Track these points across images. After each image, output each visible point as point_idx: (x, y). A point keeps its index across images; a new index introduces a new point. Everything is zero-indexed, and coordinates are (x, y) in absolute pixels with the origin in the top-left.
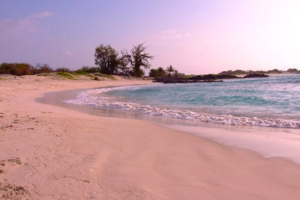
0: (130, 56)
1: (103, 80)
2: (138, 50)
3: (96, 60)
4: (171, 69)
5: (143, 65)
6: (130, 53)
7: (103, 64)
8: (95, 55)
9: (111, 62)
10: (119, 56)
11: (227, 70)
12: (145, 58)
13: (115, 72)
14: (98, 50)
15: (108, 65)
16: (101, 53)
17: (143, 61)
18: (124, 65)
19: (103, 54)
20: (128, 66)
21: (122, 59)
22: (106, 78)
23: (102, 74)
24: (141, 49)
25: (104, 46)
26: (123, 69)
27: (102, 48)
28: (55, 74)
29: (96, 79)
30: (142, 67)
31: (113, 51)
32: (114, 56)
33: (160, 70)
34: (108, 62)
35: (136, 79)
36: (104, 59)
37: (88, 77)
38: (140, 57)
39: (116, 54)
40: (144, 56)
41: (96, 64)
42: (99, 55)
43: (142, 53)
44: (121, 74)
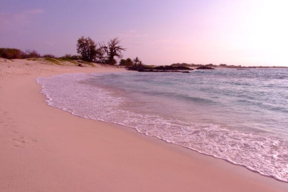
0: (106, 48)
1: (86, 66)
2: (114, 43)
3: (78, 50)
4: (137, 60)
5: (117, 55)
6: (107, 45)
7: (84, 53)
8: (77, 45)
9: (91, 51)
10: (97, 47)
11: (176, 63)
12: (119, 50)
13: (93, 60)
14: (80, 41)
15: (88, 54)
16: (82, 44)
17: (117, 52)
18: (101, 54)
19: (84, 44)
20: (104, 56)
21: (99, 50)
22: (87, 65)
23: (84, 62)
24: (116, 42)
25: (85, 38)
26: (100, 58)
27: (83, 40)
28: (43, 59)
29: (80, 65)
30: (115, 57)
31: (92, 43)
32: (93, 47)
33: (129, 60)
34: (88, 51)
35: (111, 67)
36: (85, 49)
37: (72, 64)
38: (115, 49)
39: (95, 45)
40: (118, 48)
41: (78, 52)
42: (81, 45)
43: (116, 46)
44: (98, 62)
